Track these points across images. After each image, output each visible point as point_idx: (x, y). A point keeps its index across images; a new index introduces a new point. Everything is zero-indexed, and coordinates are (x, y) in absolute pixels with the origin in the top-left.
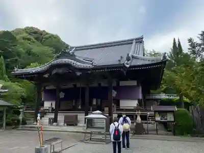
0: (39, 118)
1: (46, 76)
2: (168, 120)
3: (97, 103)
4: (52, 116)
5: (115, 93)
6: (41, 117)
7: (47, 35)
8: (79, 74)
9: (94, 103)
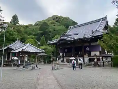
0: (57, 60)
1: (58, 44)
2: (109, 60)
3: (81, 53)
4: (62, 59)
5: (89, 48)
6: (58, 60)
7: (62, 18)
8: (69, 42)
9: (80, 53)
